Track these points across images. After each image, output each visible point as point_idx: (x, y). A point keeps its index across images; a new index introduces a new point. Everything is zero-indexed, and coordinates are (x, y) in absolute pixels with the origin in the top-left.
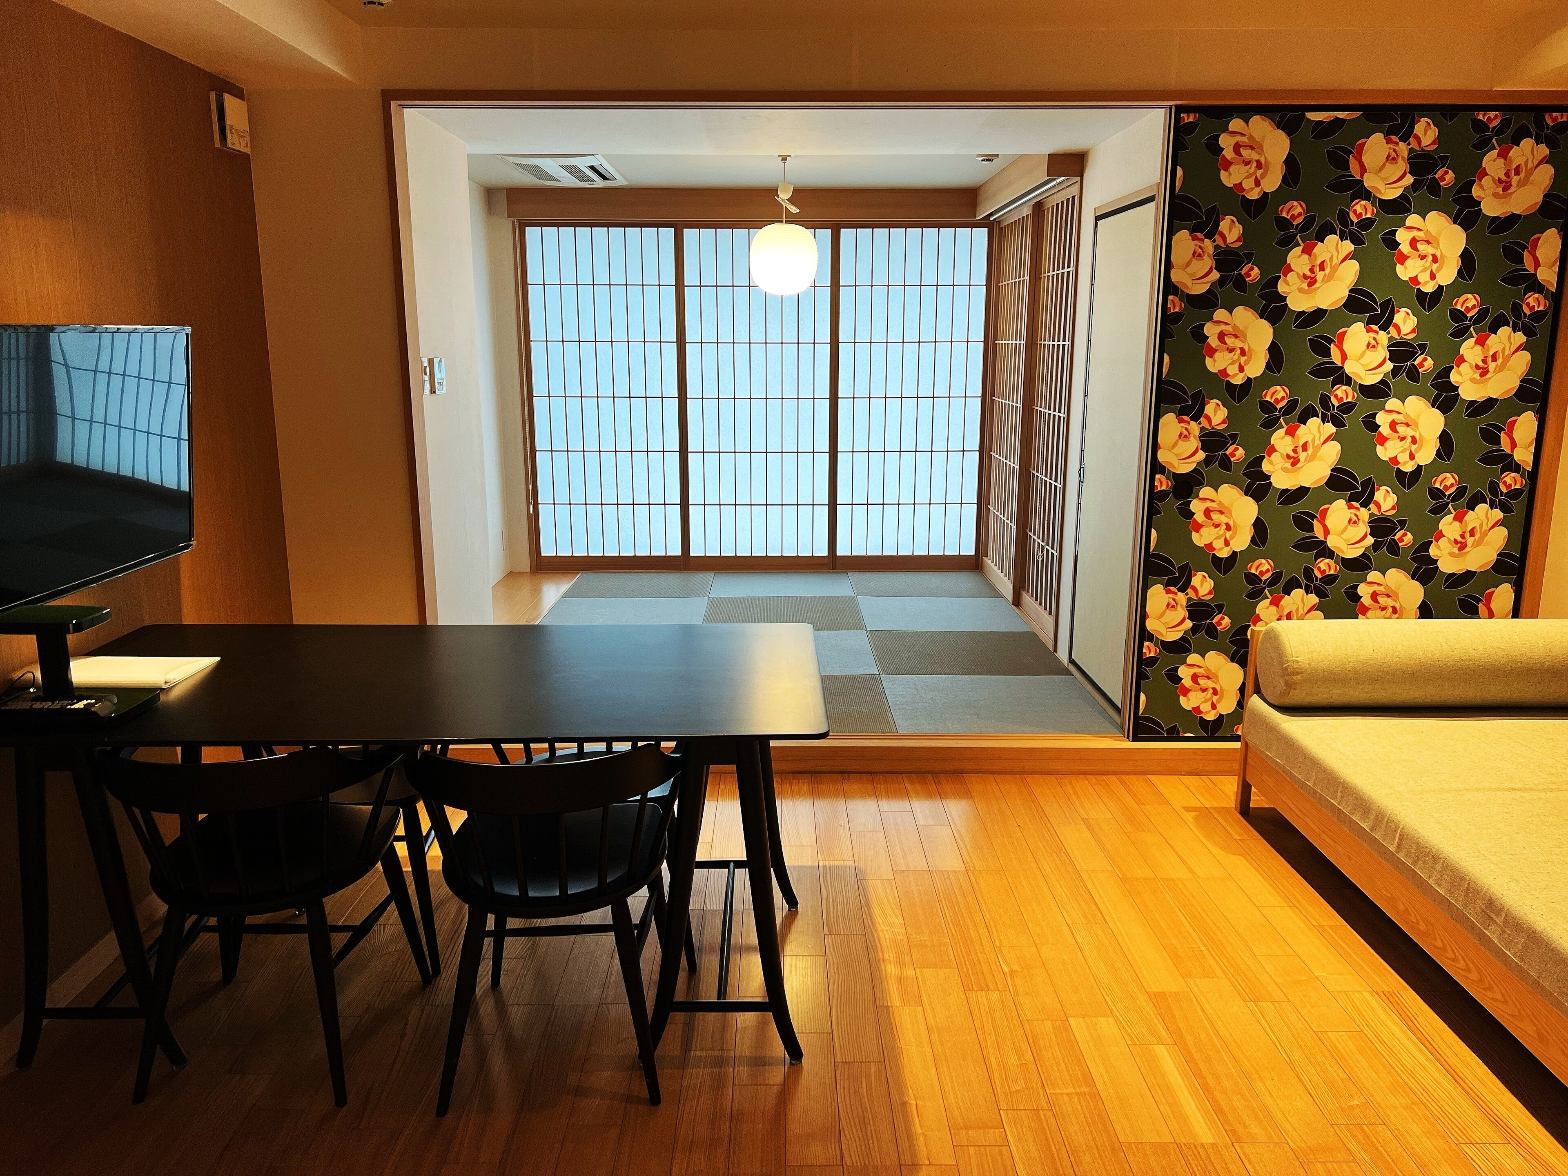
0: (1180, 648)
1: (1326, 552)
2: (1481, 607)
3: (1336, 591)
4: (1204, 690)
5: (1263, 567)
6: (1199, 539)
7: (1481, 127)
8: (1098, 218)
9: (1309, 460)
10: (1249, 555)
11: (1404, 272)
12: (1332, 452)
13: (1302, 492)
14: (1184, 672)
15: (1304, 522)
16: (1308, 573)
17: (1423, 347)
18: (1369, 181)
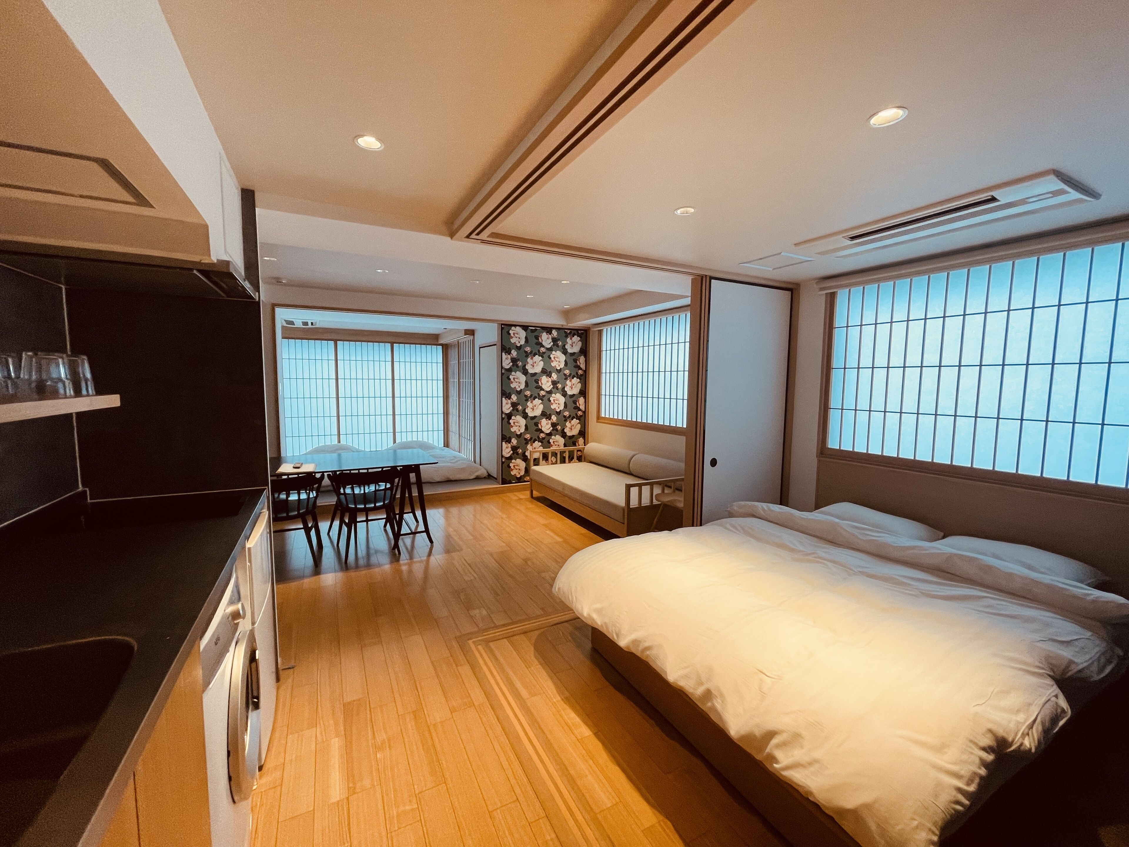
0: (510, 458)
1: (542, 431)
2: (577, 444)
3: (545, 441)
4: (517, 469)
5: (528, 436)
6: (513, 430)
7: (566, 332)
8: (480, 348)
9: (537, 409)
10: (525, 433)
11: (553, 364)
12: (541, 407)
13: (535, 417)
14: (511, 465)
15: (536, 424)
16: (538, 437)
17: (559, 382)
18: (544, 343)
